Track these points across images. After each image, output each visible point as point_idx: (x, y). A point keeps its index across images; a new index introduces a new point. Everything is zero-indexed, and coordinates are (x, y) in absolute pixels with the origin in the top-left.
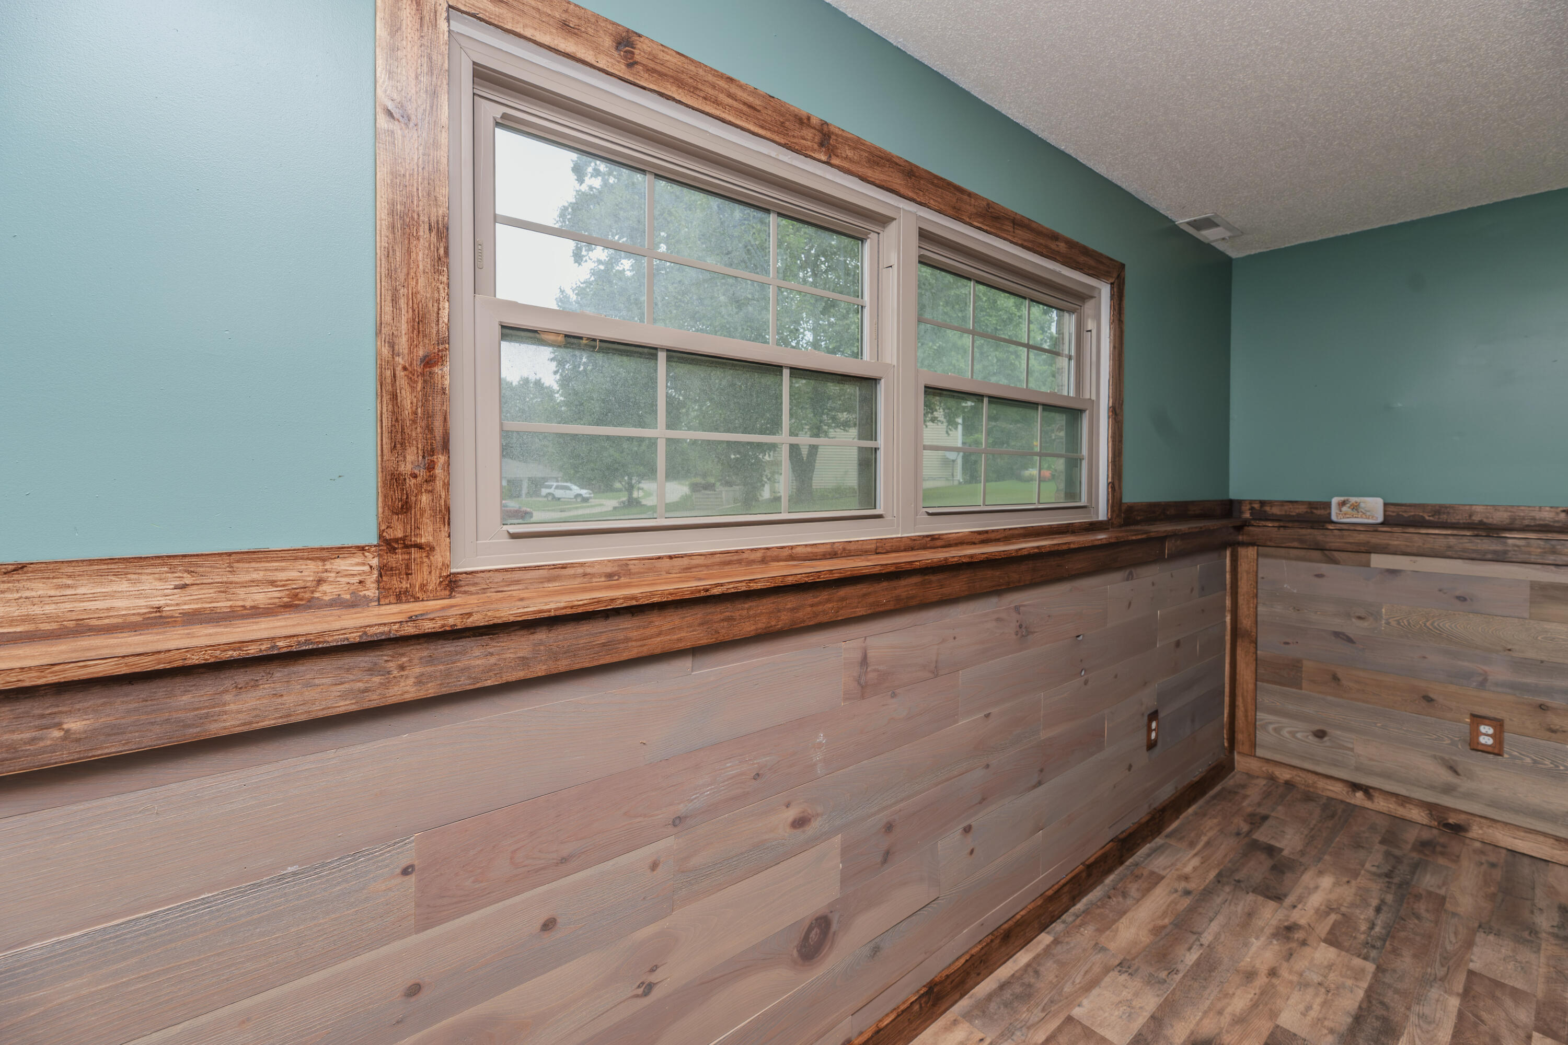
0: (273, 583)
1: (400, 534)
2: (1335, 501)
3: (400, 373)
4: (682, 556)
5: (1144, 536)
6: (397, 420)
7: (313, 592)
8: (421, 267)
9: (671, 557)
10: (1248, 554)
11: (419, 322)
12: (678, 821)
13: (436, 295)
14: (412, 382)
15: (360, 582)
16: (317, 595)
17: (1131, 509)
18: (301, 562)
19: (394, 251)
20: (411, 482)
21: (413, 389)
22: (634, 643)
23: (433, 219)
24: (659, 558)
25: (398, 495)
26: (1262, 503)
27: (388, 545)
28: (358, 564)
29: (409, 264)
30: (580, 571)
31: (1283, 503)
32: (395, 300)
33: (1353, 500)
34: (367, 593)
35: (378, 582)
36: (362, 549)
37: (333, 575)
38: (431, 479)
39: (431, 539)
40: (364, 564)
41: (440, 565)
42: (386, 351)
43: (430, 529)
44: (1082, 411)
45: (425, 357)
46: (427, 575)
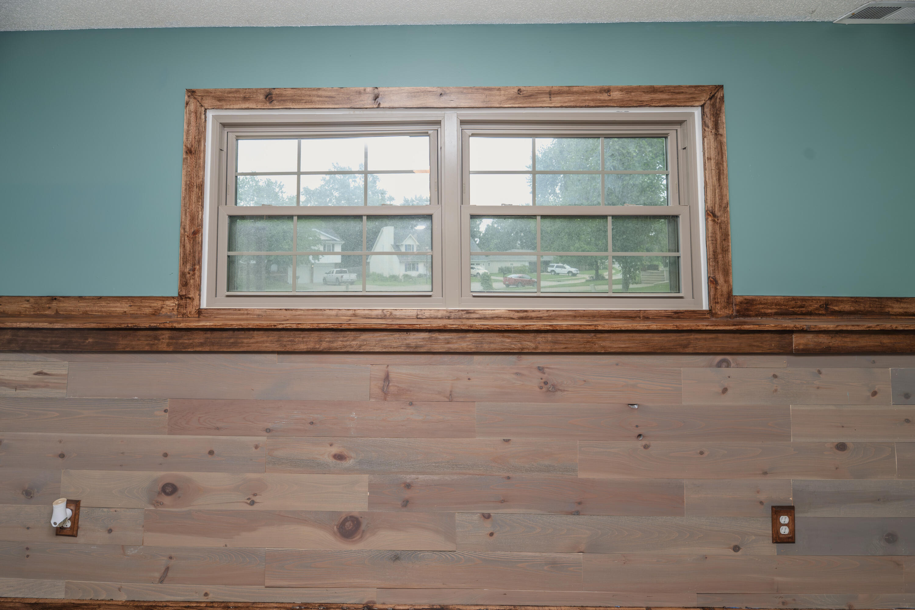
0: (150, 307)
1: (184, 294)
3: (186, 238)
4: (292, 310)
6: (185, 254)
7: (160, 311)
8: (194, 201)
9: (286, 310)
11: (192, 220)
12: (268, 430)
13: (198, 210)
14: (189, 241)
15: (173, 309)
16: (161, 312)
17: (751, 301)
18: (158, 301)
19: (186, 197)
20: (188, 276)
21: (190, 243)
22: (245, 344)
23: (198, 184)
24: (281, 309)
25: (184, 280)
27: (181, 297)
28: (172, 303)
29: (190, 201)
30: (246, 312)
32: (186, 214)
34: (174, 313)
35: (177, 309)
36: (173, 298)
37: (165, 306)
38: (194, 275)
39: (193, 296)
40: (174, 303)
41: (196, 305)
42: (182, 231)
43: (193, 292)
45: (193, 232)
46: (192, 309)
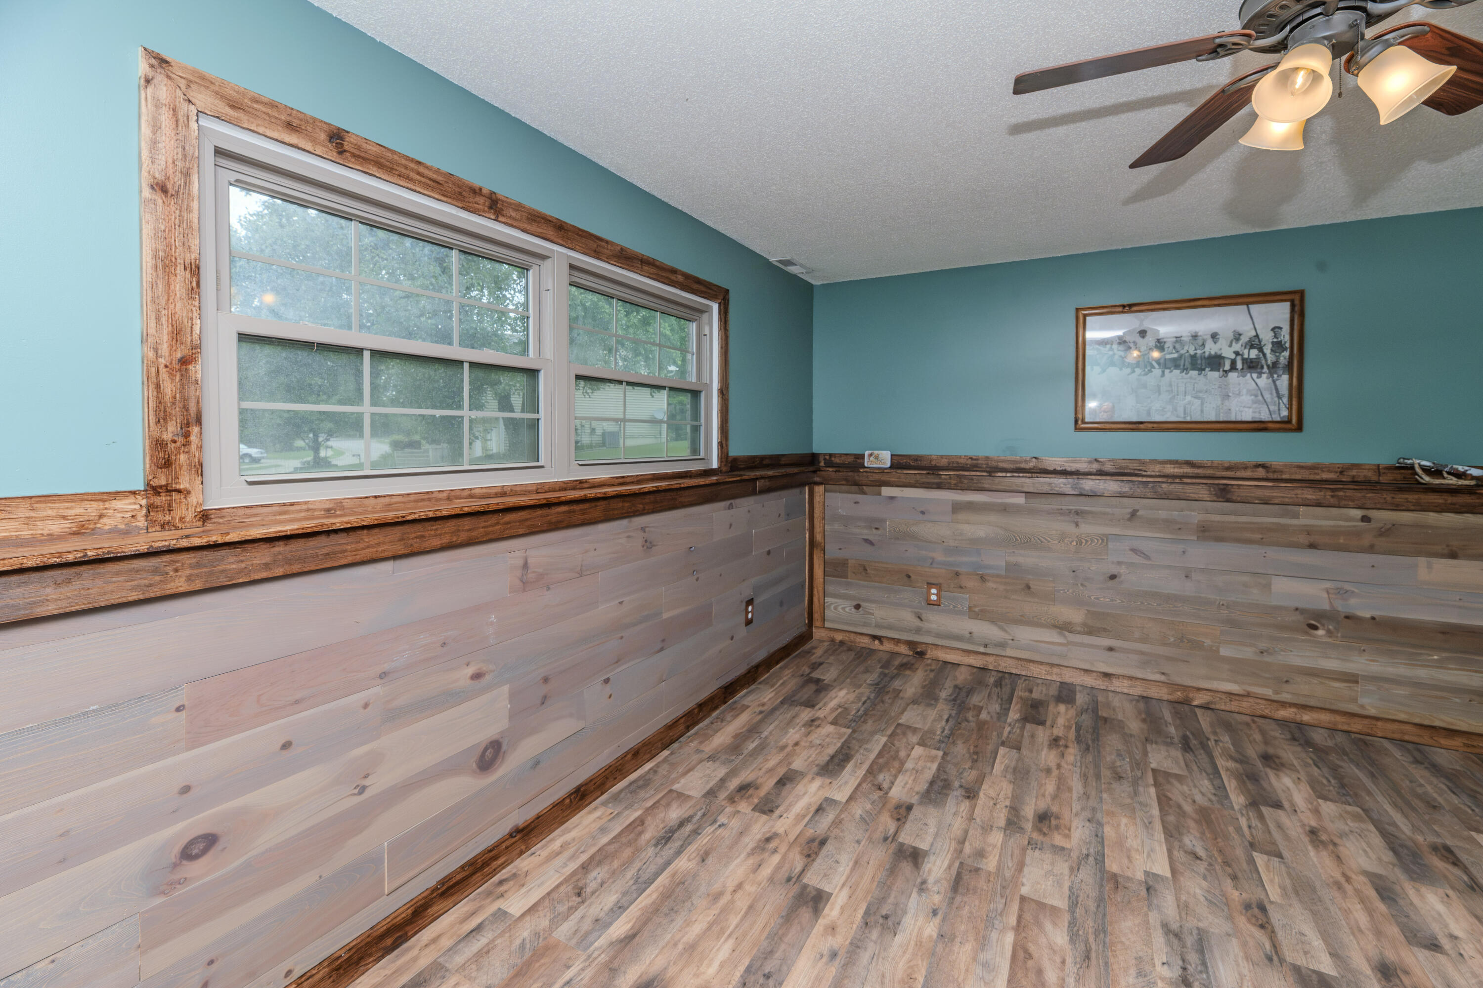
0: (64, 517)
1: (163, 482)
2: (867, 453)
3: (163, 370)
4: (384, 496)
5: (738, 478)
6: (160, 403)
7: (95, 524)
8: (178, 295)
9: (376, 497)
10: (819, 490)
11: (177, 334)
12: (383, 675)
13: (190, 315)
14: (171, 375)
15: (133, 516)
16: (98, 526)
17: (735, 460)
18: (86, 502)
19: (157, 284)
20: (172, 446)
21: (173, 380)
22: (349, 553)
23: (187, 262)
24: (366, 497)
25: (161, 455)
26: (831, 455)
27: (154, 490)
28: (130, 504)
29: (169, 294)
30: (305, 507)
31: (841, 455)
32: (158, 319)
33: (876, 452)
34: (138, 524)
35: (147, 516)
36: (134, 493)
37: (111, 511)
38: (187, 444)
39: (188, 486)
40: (135, 504)
41: (195, 504)
42: (151, 354)
43: (187, 478)
44: (700, 392)
45: (182, 358)
46: (185, 511)
